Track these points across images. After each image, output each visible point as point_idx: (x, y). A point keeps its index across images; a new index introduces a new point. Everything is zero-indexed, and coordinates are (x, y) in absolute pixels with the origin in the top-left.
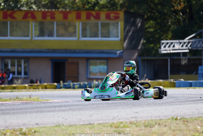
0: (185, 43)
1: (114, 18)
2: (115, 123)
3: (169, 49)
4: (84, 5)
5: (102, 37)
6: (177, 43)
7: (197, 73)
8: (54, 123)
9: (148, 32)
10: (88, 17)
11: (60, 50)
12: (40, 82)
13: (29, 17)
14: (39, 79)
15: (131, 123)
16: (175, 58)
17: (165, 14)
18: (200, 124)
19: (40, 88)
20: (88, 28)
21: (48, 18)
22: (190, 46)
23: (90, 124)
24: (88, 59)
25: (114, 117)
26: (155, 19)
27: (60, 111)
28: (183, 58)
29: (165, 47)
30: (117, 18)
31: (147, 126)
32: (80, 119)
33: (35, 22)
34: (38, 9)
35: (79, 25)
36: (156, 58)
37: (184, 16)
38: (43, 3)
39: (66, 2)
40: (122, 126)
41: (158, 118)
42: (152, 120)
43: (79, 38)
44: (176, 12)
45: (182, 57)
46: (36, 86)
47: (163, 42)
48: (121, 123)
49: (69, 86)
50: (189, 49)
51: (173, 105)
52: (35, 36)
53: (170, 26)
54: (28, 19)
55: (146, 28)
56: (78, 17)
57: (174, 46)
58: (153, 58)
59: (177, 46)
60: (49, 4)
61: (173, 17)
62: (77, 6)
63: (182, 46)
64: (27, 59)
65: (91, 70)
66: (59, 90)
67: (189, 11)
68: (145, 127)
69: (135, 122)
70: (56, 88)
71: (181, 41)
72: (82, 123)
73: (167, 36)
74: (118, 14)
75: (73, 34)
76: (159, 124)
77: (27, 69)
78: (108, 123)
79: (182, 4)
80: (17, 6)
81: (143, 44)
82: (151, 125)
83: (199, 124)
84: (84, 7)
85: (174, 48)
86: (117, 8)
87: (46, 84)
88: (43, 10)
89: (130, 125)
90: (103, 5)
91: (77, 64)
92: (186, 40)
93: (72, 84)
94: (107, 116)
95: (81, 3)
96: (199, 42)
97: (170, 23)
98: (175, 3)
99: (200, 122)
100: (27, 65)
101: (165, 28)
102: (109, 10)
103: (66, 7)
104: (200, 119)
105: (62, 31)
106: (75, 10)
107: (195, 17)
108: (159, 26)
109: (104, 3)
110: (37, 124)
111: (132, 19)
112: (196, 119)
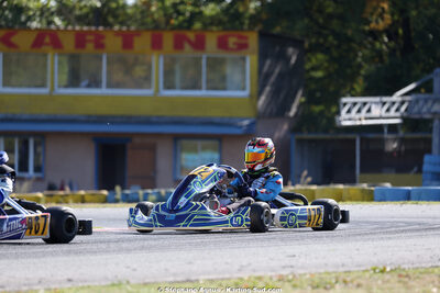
0: (394, 103)
1: (235, 47)
2: (246, 278)
3: (358, 116)
4: (168, 17)
5: (208, 89)
6: (376, 103)
7: (420, 171)
8: (106, 279)
9: (312, 78)
10: (178, 45)
11: (114, 117)
12: (71, 189)
13: (47, 44)
14: (67, 181)
15: (281, 279)
16: (371, 136)
17: (350, 40)
18: (437, 283)
19: (71, 201)
20: (177, 68)
21: (90, 46)
22: (406, 110)
23: (188, 281)
24: (177, 138)
25: (242, 266)
26: (326, 51)
27: (120, 250)
28: (390, 136)
29: (349, 111)
30: (243, 46)
31: (317, 287)
32: (166, 270)
33: (60, 55)
34: (67, 25)
35: (158, 63)
36: (328, 136)
37: (392, 44)
38: (77, 12)
39: (129, 11)
40: (261, 285)
41: (342, 269)
42: (329, 273)
43: (157, 90)
44: (375, 35)
45: (386, 135)
46: (62, 196)
47: (344, 100)
48: (260, 278)
49: (135, 196)
50: (402, 117)
51: (373, 240)
52: (59, 87)
53: (360, 66)
54: (44, 48)
55: (308, 71)
56: (157, 44)
57: (369, 111)
58: (321, 136)
59: (376, 111)
60: (91, 16)
61: (369, 46)
62: (154, 21)
63: (388, 110)
64: (41, 137)
65: (184, 163)
66: (113, 205)
67: (404, 32)
68: (313, 288)
69: (290, 277)
70: (106, 200)
71: (385, 99)
72: (171, 279)
73: (353, 89)
74: (246, 38)
75: (145, 81)
76: (345, 282)
77: (41, 158)
78: (229, 279)
79: (387, 16)
80: (20, 18)
81: (301, 104)
82: (326, 283)
83: (433, 282)
84: (168, 23)
85: (369, 115)
86: (242, 24)
87: (82, 192)
88: (78, 28)
89: (280, 283)
90: (212, 17)
91: (153, 149)
92: (397, 97)
93: (141, 192)
94: (227, 263)
95: (161, 13)
96: (426, 101)
97: (359, 60)
98: (372, 14)
99: (436, 279)
100: (40, 149)
101: (349, 71)
102: (225, 29)
103: (129, 23)
104: (436, 270)
105: (119, 76)
106: (148, 30)
107: (416, 46)
108: (336, 66)
109: (213, 13)
110: (70, 280)
111: (277, 49)
112: (427, 272)
